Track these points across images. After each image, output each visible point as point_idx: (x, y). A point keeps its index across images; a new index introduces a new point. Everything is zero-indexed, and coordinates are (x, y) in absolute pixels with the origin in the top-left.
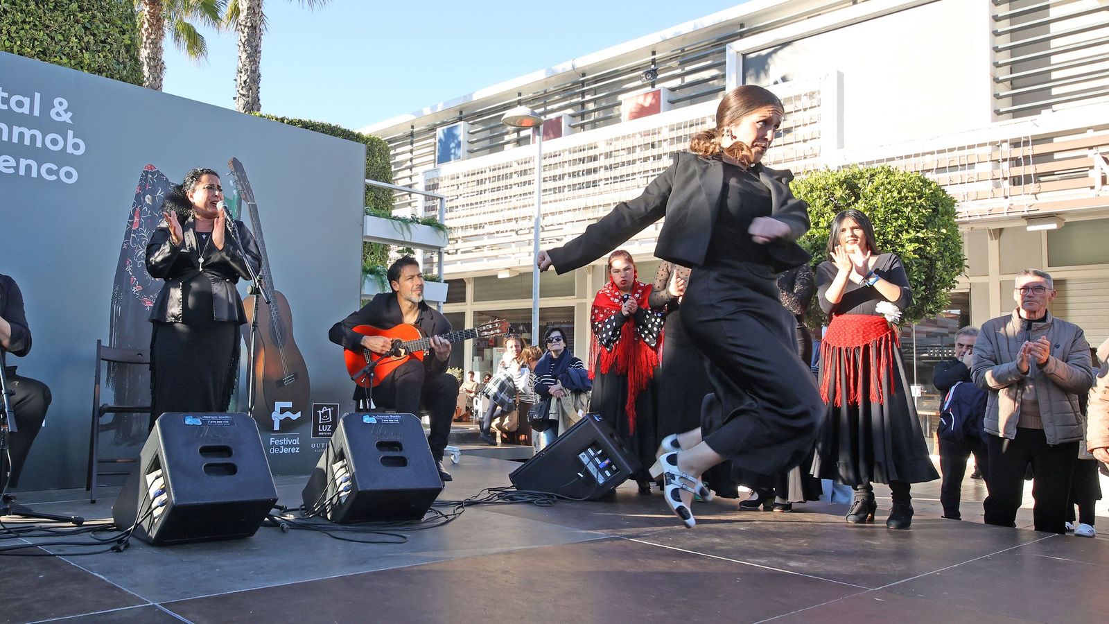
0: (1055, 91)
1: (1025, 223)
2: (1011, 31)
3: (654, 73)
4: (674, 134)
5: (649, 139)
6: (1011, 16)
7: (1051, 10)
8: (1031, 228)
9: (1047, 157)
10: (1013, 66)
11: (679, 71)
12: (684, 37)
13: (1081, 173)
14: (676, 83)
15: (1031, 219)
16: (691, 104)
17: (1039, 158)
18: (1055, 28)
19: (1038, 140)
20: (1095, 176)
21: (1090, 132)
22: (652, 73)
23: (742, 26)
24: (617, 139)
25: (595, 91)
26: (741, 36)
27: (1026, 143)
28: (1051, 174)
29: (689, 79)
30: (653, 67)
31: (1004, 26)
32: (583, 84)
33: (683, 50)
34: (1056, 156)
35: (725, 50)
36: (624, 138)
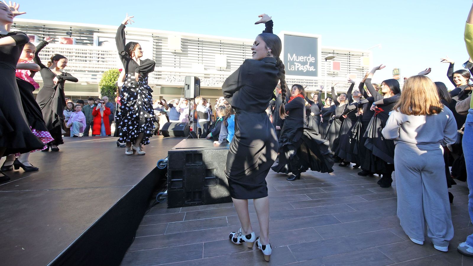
0: (162, 64)
1: (156, 86)
2: (156, 51)
3: (71, 33)
4: (77, 51)
5: (69, 51)
6: (156, 48)
7: (162, 49)
8: (157, 87)
9: (160, 75)
10: (156, 57)
11: (79, 35)
12: (81, 27)
13: (164, 79)
14: (78, 38)
15: (157, 85)
16: (83, 45)
17: (159, 75)
18: (163, 53)
19: (158, 72)
20: (166, 80)
21: (166, 72)
22: (69, 33)
23: (98, 30)
24: (57, 48)
25: (49, 32)
26: (98, 32)
27: (157, 72)
28: (161, 78)
29: (82, 38)
30: (71, 31)
31: (155, 50)
32: (44, 28)
33: (80, 30)
34: (162, 75)
35: (93, 34)
36: (59, 48)
